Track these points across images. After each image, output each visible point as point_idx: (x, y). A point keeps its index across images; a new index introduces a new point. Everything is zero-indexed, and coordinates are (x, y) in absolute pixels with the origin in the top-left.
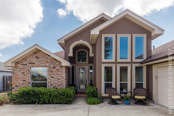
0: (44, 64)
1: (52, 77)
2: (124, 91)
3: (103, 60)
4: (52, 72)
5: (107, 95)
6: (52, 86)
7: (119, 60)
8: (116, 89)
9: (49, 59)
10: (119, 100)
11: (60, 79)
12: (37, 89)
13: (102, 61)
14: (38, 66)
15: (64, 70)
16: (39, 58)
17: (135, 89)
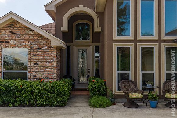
0: (24, 44)
1: (35, 64)
2: (149, 86)
3: (116, 37)
4: (35, 56)
5: (121, 93)
6: (35, 79)
8: (135, 83)
9: (31, 35)
10: (140, 99)
11: (47, 67)
12: (11, 83)
13: (114, 39)
14: (14, 47)
15: (54, 53)
16: (15, 34)
17: (165, 83)
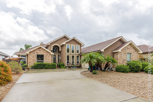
1: (46, 59)
2: (73, 64)
5: (67, 66)
7: (72, 53)
8: (70, 63)
13: (66, 53)
15: (51, 56)
16: (40, 51)
